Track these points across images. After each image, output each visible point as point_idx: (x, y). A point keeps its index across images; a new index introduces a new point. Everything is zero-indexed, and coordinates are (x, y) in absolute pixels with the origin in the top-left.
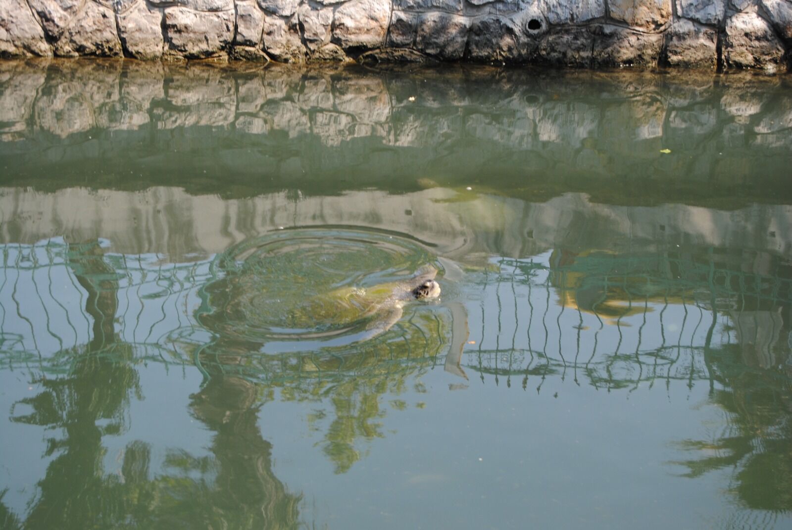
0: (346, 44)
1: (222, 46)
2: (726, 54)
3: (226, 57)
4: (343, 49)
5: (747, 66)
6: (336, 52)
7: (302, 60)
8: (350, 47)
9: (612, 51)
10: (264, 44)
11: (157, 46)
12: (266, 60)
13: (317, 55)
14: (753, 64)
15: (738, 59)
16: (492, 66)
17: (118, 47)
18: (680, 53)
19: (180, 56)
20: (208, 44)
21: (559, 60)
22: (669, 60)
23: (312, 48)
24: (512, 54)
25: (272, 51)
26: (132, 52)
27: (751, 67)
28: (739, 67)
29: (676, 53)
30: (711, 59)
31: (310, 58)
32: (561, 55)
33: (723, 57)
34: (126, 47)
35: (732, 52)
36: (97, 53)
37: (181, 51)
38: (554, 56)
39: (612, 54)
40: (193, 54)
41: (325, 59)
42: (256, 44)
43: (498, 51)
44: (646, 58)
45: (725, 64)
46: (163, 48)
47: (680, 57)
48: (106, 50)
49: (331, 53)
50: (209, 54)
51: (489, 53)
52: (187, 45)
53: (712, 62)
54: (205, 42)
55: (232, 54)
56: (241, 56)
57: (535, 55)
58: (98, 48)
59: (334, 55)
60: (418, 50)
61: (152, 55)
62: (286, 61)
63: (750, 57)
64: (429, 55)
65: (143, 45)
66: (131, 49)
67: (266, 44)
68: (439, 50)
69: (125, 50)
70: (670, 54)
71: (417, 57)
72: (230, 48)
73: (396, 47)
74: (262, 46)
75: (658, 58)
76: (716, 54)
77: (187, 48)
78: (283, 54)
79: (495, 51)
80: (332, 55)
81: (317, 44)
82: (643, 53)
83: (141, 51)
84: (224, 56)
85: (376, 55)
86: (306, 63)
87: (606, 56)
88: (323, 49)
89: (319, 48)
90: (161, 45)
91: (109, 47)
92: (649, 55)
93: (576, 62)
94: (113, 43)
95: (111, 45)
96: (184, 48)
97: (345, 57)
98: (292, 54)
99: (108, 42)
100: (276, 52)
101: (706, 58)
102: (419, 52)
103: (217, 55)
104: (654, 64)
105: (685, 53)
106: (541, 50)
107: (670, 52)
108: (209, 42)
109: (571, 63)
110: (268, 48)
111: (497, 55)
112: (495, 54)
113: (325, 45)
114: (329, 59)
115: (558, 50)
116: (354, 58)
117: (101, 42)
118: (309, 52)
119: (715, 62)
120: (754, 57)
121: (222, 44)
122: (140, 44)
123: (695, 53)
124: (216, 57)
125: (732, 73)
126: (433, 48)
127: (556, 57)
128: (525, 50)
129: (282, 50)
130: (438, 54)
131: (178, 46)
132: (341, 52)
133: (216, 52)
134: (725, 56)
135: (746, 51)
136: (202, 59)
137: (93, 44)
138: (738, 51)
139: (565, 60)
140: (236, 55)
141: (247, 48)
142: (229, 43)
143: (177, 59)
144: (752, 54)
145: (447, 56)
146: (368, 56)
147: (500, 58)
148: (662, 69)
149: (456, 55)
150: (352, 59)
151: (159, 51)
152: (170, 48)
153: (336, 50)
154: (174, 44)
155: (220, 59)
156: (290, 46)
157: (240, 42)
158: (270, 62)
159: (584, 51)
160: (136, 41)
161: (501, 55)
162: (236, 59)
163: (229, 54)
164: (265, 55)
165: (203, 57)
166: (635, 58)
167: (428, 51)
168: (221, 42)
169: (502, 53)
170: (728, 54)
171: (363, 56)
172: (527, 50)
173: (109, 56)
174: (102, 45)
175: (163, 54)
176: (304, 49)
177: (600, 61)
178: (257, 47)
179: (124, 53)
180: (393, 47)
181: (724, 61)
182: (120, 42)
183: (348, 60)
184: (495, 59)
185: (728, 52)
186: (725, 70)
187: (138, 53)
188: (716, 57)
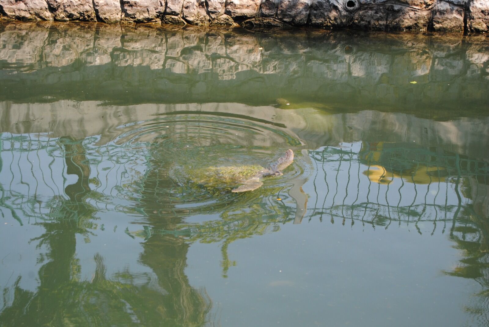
0: (234, 15)
1: (157, 15)
2: (470, 23)
3: (160, 22)
4: (232, 18)
5: (483, 31)
6: (228, 20)
7: (207, 24)
8: (236, 16)
9: (399, 21)
10: (183, 14)
11: (118, 15)
12: (185, 24)
13: (216, 21)
14: (486, 30)
15: (477, 26)
16: (324, 29)
17: (94, 15)
18: (441, 22)
19: (132, 21)
20: (149, 14)
21: (365, 26)
22: (434, 26)
23: (213, 17)
24: (337, 22)
26: (102, 18)
27: (485, 32)
28: (478, 32)
29: (438, 23)
30: (460, 26)
31: (212, 23)
32: (367, 23)
33: (468, 25)
34: (98, 15)
35: (473, 22)
36: (81, 18)
37: (132, 18)
38: (363, 24)
39: (399, 23)
40: (140, 20)
41: (221, 24)
42: (178, 14)
43: (328, 20)
44: (419, 25)
45: (469, 29)
46: (121, 15)
47: (441, 25)
48: (86, 17)
49: (225, 20)
50: (149, 20)
51: (322, 21)
52: (136, 14)
53: (461, 28)
54: (147, 13)
55: (163, 20)
56: (169, 21)
57: (351, 23)
58: (81, 16)
60: (278, 19)
61: (114, 20)
62: (197, 24)
63: (485, 26)
64: (285, 22)
65: (109, 14)
66: (101, 16)
67: (184, 14)
68: (291, 19)
69: (98, 17)
70: (435, 23)
71: (278, 23)
72: (163, 17)
73: (265, 17)
74: (182, 15)
75: (427, 25)
76: (463, 23)
77: (136, 16)
78: (195, 21)
79: (326, 20)
80: (225, 21)
81: (216, 15)
82: (418, 22)
83: (108, 17)
84: (159, 21)
85: (253, 22)
86: (209, 26)
87: (395, 24)
88: (219, 17)
89: (217, 17)
90: (120, 14)
91: (88, 15)
92: (421, 23)
93: (376, 28)
94: (90, 13)
95: (89, 13)
96: (134, 16)
97: (233, 22)
98: (200, 21)
99: (87, 11)
100: (191, 19)
101: (457, 26)
102: (279, 20)
103: (154, 20)
104: (424, 30)
105: (444, 23)
106: (355, 20)
107: (435, 22)
108: (150, 12)
109: (373, 28)
110: (186, 17)
111: (327, 22)
112: (326, 22)
113: (221, 15)
114: (223, 24)
115: (365, 20)
116: (239, 24)
117: (83, 11)
118: (211, 19)
119: (463, 28)
120: (487, 26)
121: (157, 14)
122: (107, 13)
123: (450, 23)
124: (153, 22)
125: (473, 36)
126: (288, 18)
127: (364, 24)
128: (345, 20)
129: (194, 18)
130: (291, 21)
131: (130, 15)
132: (231, 20)
133: (154, 19)
134: (469, 25)
135: (482, 22)
136: (145, 23)
137: (78, 13)
138: (477, 22)
139: (370, 26)
140: (166, 21)
141: (173, 17)
142: (162, 13)
143: (130, 23)
144: (486, 24)
145: (296, 23)
146: (247, 22)
147: (329, 24)
148: (430, 33)
149: (302, 22)
151: (118, 18)
152: (126, 16)
153: (228, 18)
154: (128, 13)
155: (156, 23)
156: (200, 15)
157: (168, 13)
158: (187, 25)
159: (381, 21)
160: (105, 11)
161: (330, 22)
162: (166, 23)
163: (162, 20)
164: (184, 21)
165: (146, 22)
166: (413, 25)
167: (285, 20)
168: (157, 12)
169: (331, 21)
170: (471, 24)
171: (244, 22)
172: (346, 20)
173: (88, 21)
174: (83, 14)
175: (121, 19)
176: (208, 18)
177: (391, 27)
178: (179, 16)
179: (97, 19)
180: (263, 17)
181: (468, 28)
182: (95, 12)
183: (235, 25)
184: (326, 25)
185: (471, 22)
186: (469, 34)
187: (106, 19)
188: (463, 25)
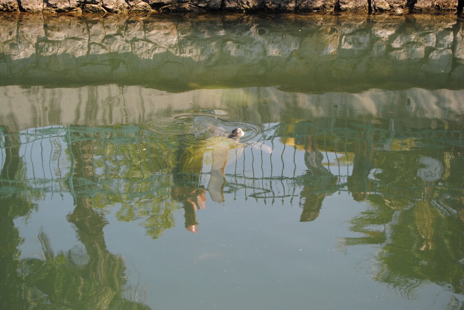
0: (152, 2)
1: (78, 4)
2: (374, 3)
3: (81, 11)
4: (150, 5)
5: (386, 10)
6: (146, 7)
7: (125, 11)
8: (154, 3)
9: (308, 3)
10: (103, 2)
11: (40, 5)
12: (105, 12)
13: (134, 8)
14: (389, 9)
15: (381, 6)
16: (238, 13)
17: (16, 6)
18: (347, 3)
19: (53, 11)
20: (70, 3)
21: (276, 9)
22: (341, 7)
23: (132, 5)
24: (249, 6)
25: (107, 7)
26: (25, 9)
27: (389, 11)
28: (381, 11)
29: (344, 3)
30: (365, 6)
31: (130, 10)
32: (277, 6)
33: (372, 5)
34: (21, 6)
35: (377, 2)
36: (4, 10)
37: (54, 8)
38: (274, 7)
39: (307, 5)
40: (61, 9)
41: (139, 11)
42: (98, 3)
43: (241, 4)
44: (327, 6)
45: (373, 9)
46: (43, 6)
47: (347, 6)
48: (9, 8)
49: (143, 7)
50: (70, 9)
51: (236, 5)
52: (57, 4)
53: (366, 8)
54: (68, 2)
55: (84, 9)
56: (90, 10)
57: (263, 6)
58: (4, 7)
59: (145, 8)
60: (194, 4)
61: (37, 10)
62: (116, 12)
63: (387, 5)
64: (200, 7)
65: (31, 5)
66: (24, 7)
67: (104, 2)
68: (206, 4)
69: (21, 8)
70: (341, 4)
71: (194, 9)
72: (83, 5)
73: (181, 3)
74: (102, 4)
75: (334, 6)
76: (368, 3)
77: (57, 6)
78: (114, 8)
79: (239, 4)
80: (143, 8)
81: (134, 2)
82: (325, 4)
83: (30, 8)
84: (80, 10)
85: (170, 8)
86: (128, 13)
87: (304, 6)
88: (138, 5)
89: (135, 4)
90: (42, 4)
91: (11, 6)
92: (329, 5)
93: (287, 10)
94: (13, 4)
95: (12, 5)
96: (56, 6)
97: (151, 9)
98: (119, 8)
99: (10, 3)
100: (110, 7)
101: (362, 6)
102: (195, 6)
103: (75, 10)
104: (332, 10)
105: (350, 3)
106: (266, 3)
107: (341, 3)
108: (71, 2)
109: (283, 10)
110: (106, 5)
111: (240, 6)
112: (239, 6)
113: (139, 3)
114: (142, 11)
115: (276, 3)
116: (156, 10)
117: (6, 3)
118: (130, 7)
119: (367, 8)
120: (390, 5)
121: (78, 3)
122: (29, 4)
123: (355, 3)
124: (74, 11)
125: (377, 14)
126: (203, 3)
127: (275, 7)
128: (257, 3)
129: (114, 6)
130: (206, 6)
131: (52, 5)
132: (149, 7)
133: (75, 8)
134: (373, 5)
135: (385, 2)
136: (67, 12)
137: (2, 5)
138: (381, 2)
139: (280, 8)
140: (86, 9)
141: (93, 5)
142: (82, 2)
143: (52, 12)
144: (389, 3)
145: (211, 8)
146: (164, 9)
147: (242, 8)
148: (337, 13)
149: (216, 7)
150: (155, 10)
151: (40, 8)
152: (47, 6)
153: (145, 5)
154: (49, 4)
155: (77, 12)
156: (119, 3)
157: (88, 2)
158: (107, 13)
159: (291, 3)
160: (27, 2)
161: (243, 6)
162: (86, 12)
163: (82, 9)
164: (103, 9)
165: (67, 11)
166: (321, 6)
167: (200, 5)
168: (77, 2)
169: (243, 5)
170: (375, 3)
171: (162, 9)
172: (258, 3)
173: (11, 11)
174: (7, 5)
175: (43, 9)
176: (127, 5)
177: (300, 9)
178: (99, 4)
179: (20, 10)
180: (179, 3)
181: (372, 8)
182: (17, 3)
183: (153, 11)
184: (239, 9)
185: (375, 2)
186: (373, 12)
187: (28, 9)
188: (368, 5)
